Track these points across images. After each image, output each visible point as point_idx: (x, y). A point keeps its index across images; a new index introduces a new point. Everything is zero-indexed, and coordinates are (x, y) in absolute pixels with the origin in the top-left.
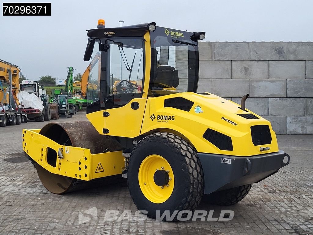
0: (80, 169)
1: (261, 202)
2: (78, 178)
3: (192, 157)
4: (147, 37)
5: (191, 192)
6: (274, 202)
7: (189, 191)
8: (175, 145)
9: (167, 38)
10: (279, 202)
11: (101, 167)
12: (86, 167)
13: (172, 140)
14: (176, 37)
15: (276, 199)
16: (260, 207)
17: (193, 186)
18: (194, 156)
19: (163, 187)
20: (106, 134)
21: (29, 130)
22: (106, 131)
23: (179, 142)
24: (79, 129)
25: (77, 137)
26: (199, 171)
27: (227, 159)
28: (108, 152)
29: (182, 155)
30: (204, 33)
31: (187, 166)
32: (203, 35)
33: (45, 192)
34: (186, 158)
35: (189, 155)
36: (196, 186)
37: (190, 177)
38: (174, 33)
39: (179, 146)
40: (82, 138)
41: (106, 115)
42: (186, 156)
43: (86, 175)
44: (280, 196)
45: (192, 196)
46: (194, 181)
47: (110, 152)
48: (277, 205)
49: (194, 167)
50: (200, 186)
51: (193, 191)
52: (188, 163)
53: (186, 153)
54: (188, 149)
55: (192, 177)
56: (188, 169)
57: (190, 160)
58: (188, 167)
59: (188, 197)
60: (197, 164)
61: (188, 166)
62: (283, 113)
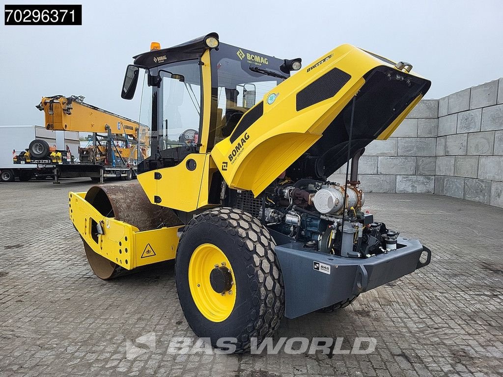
0: (120, 252)
1: (377, 306)
2: (119, 263)
3: (266, 253)
4: (206, 58)
5: (261, 313)
6: (396, 306)
7: (258, 312)
8: (238, 232)
9: (240, 62)
10: (403, 307)
11: (150, 249)
12: (126, 250)
13: (235, 223)
14: (256, 64)
15: (399, 301)
16: (377, 319)
17: (265, 304)
18: (269, 252)
19: (224, 293)
20: (158, 204)
21: (75, 194)
22: (157, 199)
23: (246, 226)
24: (131, 195)
25: (124, 205)
26: (276, 277)
27: (324, 265)
28: (163, 228)
29: (248, 249)
30: (299, 60)
31: (256, 269)
32: (297, 63)
33: (91, 274)
34: (255, 256)
35: (260, 250)
36: (270, 304)
37: (260, 288)
38: (252, 57)
39: (244, 235)
40: (132, 207)
41: (158, 176)
42: (255, 251)
43: (127, 262)
44: (404, 293)
45: (263, 320)
46: (267, 296)
47: (166, 228)
48: (402, 314)
49: (267, 270)
50: (278, 304)
51: (265, 313)
52: (258, 264)
53: (255, 247)
54: (259, 239)
55: (263, 289)
56: (257, 276)
57: (262, 259)
58: (257, 271)
59: (257, 323)
60: (273, 264)
61: (258, 268)
62: (393, 171)
